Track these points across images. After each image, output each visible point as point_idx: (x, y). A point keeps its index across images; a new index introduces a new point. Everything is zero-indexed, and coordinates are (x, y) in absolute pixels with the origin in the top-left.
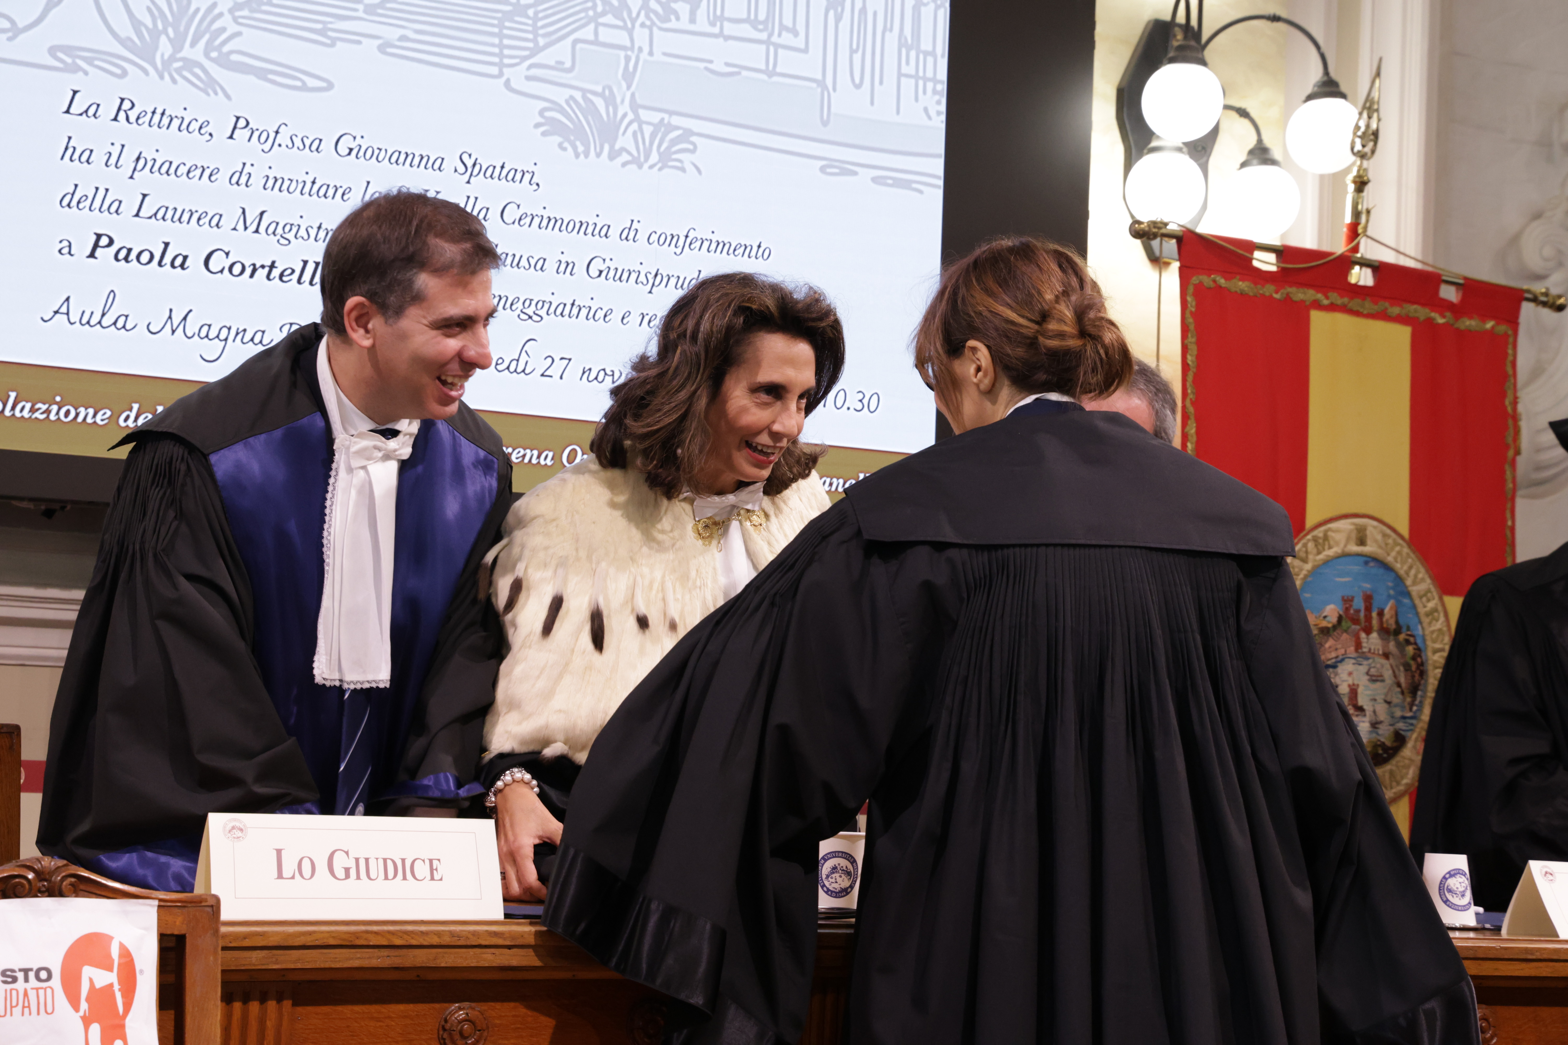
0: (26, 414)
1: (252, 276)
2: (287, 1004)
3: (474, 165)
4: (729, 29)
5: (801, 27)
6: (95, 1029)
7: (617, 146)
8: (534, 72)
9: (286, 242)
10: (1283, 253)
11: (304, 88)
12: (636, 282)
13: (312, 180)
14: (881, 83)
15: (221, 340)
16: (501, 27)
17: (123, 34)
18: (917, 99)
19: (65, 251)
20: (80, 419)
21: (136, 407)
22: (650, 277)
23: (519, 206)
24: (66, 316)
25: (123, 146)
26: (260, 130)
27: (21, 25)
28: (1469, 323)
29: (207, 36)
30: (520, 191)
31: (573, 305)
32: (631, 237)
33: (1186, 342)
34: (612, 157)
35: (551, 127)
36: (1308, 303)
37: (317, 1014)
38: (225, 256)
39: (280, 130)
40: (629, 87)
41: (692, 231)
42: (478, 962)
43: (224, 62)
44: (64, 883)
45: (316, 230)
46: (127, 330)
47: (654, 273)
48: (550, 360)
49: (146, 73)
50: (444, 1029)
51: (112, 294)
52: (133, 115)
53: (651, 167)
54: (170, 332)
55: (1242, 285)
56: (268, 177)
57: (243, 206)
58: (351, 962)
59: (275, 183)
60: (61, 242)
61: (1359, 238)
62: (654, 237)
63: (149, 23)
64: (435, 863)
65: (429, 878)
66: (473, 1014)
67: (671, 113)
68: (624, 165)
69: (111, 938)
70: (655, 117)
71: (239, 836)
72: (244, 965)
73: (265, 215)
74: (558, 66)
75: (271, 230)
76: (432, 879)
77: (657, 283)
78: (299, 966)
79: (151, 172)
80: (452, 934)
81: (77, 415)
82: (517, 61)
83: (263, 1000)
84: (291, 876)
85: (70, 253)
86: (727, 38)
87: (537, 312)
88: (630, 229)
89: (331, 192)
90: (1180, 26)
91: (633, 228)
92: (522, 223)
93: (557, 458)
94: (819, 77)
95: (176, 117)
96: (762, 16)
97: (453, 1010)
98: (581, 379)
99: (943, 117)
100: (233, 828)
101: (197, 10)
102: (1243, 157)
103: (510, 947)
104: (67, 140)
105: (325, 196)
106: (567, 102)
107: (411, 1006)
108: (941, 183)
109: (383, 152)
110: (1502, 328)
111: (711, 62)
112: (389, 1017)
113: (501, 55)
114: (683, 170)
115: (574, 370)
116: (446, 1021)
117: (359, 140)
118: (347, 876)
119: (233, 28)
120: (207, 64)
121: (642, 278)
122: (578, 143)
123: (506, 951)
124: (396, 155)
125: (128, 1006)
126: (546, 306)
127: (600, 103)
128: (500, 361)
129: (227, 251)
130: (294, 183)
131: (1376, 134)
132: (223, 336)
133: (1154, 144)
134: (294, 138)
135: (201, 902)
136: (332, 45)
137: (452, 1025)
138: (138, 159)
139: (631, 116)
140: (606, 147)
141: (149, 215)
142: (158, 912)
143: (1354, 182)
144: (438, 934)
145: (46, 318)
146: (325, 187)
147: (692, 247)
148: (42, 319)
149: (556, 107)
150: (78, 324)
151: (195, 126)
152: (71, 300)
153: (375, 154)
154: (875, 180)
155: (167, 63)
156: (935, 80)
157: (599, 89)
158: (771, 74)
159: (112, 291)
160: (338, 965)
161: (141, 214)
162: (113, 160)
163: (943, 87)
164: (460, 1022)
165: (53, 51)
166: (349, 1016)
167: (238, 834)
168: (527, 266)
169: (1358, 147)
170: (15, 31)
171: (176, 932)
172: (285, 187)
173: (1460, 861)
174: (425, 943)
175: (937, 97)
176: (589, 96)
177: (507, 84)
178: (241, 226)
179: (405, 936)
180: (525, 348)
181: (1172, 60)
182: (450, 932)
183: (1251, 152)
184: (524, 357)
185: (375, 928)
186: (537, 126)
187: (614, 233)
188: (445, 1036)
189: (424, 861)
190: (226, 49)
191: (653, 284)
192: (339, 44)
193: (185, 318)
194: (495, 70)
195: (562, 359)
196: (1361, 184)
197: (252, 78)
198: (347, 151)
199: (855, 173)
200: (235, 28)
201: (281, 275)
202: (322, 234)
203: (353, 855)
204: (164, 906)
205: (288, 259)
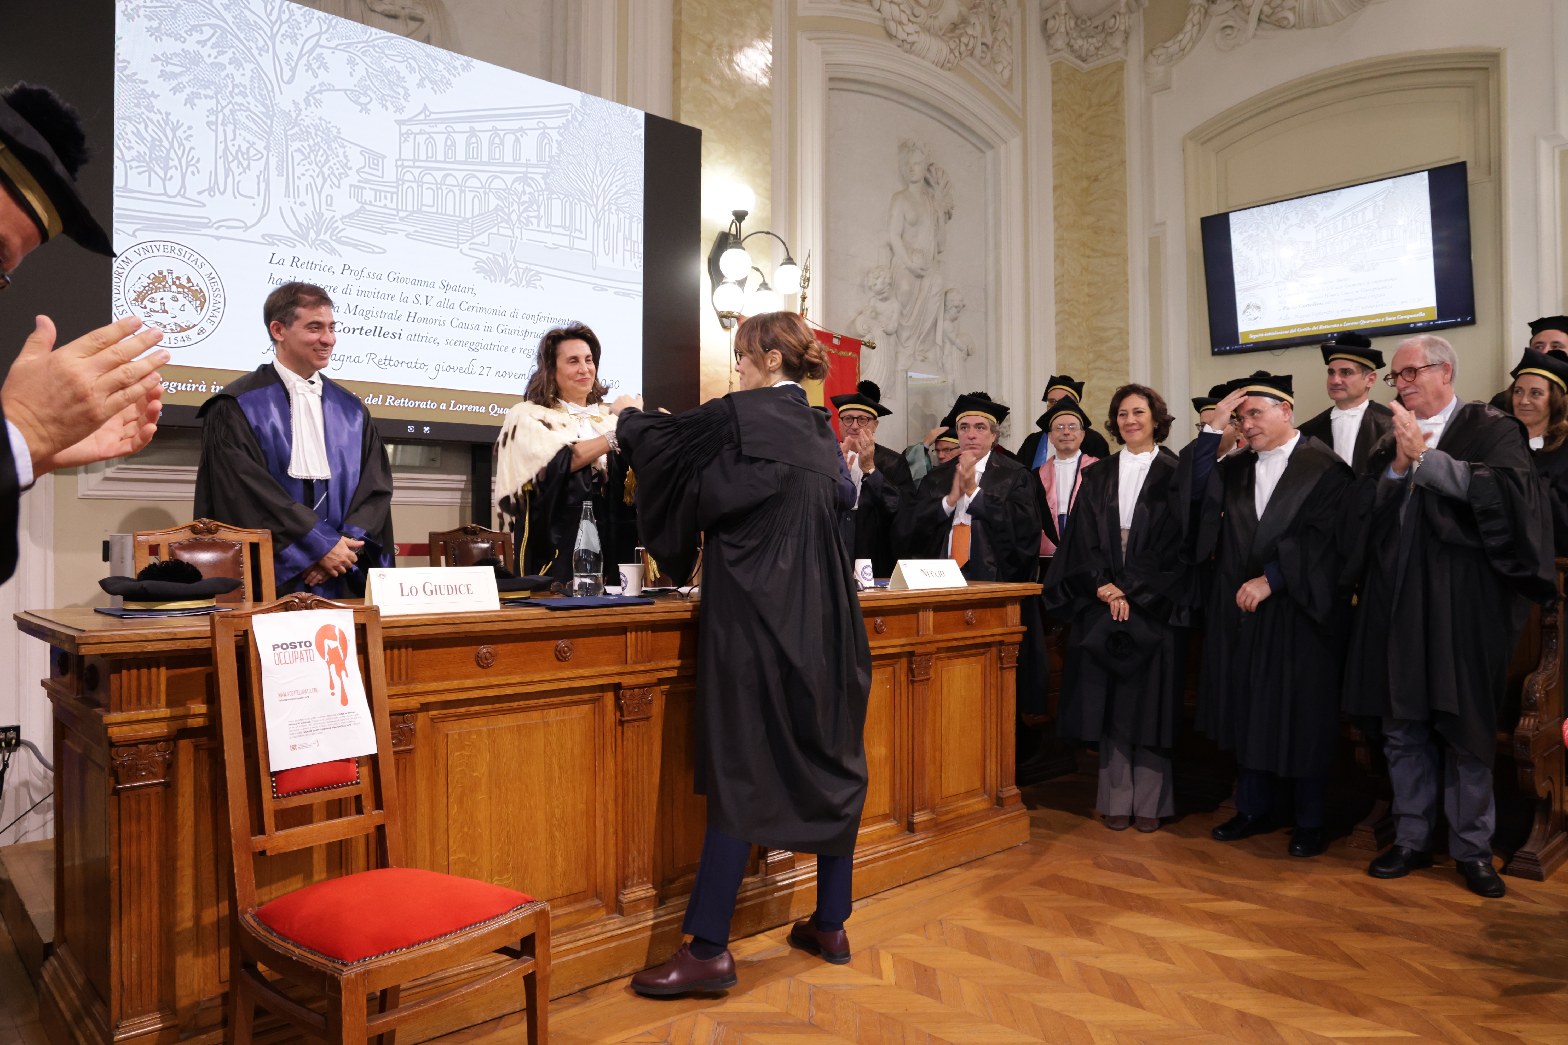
1: (353, 333)
2: (410, 650)
3: (448, 285)
4: (554, 230)
5: (583, 229)
6: (333, 666)
7: (508, 278)
8: (472, 246)
9: (367, 318)
11: (374, 252)
12: (518, 335)
13: (378, 292)
14: (617, 253)
16: (458, 227)
17: (294, 229)
18: (631, 260)
22: (524, 333)
23: (467, 303)
26: (355, 270)
27: (249, 225)
28: (843, 353)
29: (331, 230)
30: (467, 296)
31: (491, 344)
32: (515, 316)
34: (506, 282)
35: (481, 270)
37: (423, 653)
39: (364, 270)
40: (512, 253)
41: (540, 314)
42: (492, 628)
43: (338, 241)
44: (313, 604)
45: (380, 313)
47: (525, 331)
48: (482, 368)
49: (304, 245)
50: (478, 657)
52: (299, 264)
53: (523, 287)
56: (359, 290)
57: (349, 303)
59: (362, 293)
62: (525, 316)
63: (305, 224)
64: (469, 587)
65: (467, 593)
66: (490, 650)
67: (530, 264)
68: (511, 286)
69: (334, 627)
70: (524, 266)
72: (391, 635)
74: (483, 244)
75: (361, 313)
76: (469, 593)
78: (415, 634)
80: (480, 617)
82: (465, 241)
83: (399, 649)
84: (407, 595)
86: (553, 233)
87: (476, 348)
89: (386, 297)
90: (733, 235)
91: (515, 312)
92: (469, 310)
93: (487, 409)
94: (591, 250)
95: (318, 265)
96: (567, 225)
97: (481, 649)
98: (496, 376)
100: (379, 575)
101: (326, 219)
102: (758, 287)
103: (506, 621)
104: (271, 275)
105: (384, 298)
106: (487, 259)
107: (463, 648)
108: (642, 294)
109: (408, 280)
110: (854, 355)
111: (547, 243)
112: (454, 653)
113: (458, 239)
114: (536, 288)
115: (493, 372)
116: (479, 653)
117: (398, 275)
118: (432, 594)
119: (342, 227)
120: (331, 242)
121: (520, 333)
122: (492, 277)
123: (505, 623)
124: (414, 281)
125: (345, 655)
126: (480, 345)
127: (500, 260)
128: (462, 369)
130: (370, 294)
131: (809, 279)
133: (723, 280)
134: (370, 274)
135: (372, 609)
136: (385, 234)
137: (481, 655)
139: (514, 265)
140: (504, 278)
142: (354, 615)
143: (801, 297)
144: (474, 617)
146: (383, 295)
147: (541, 320)
149: (482, 261)
151: (326, 269)
153: (405, 280)
154: (615, 293)
155: (314, 241)
156: (638, 253)
157: (500, 254)
158: (572, 248)
160: (431, 633)
163: (641, 256)
164: (485, 653)
165: (263, 236)
166: (436, 653)
167: (382, 577)
168: (472, 328)
169: (802, 284)
170: (246, 228)
171: (362, 623)
172: (366, 295)
173: (868, 562)
174: (469, 622)
175: (639, 260)
176: (496, 257)
177: (461, 251)
178: (347, 312)
179: (460, 619)
180: (472, 363)
181: (731, 247)
183: (761, 285)
184: (471, 367)
185: (446, 616)
186: (474, 269)
187: (508, 314)
188: (479, 659)
189: (464, 586)
190: (339, 235)
191: (525, 336)
192: (388, 234)
194: (455, 245)
195: (487, 367)
196: (804, 298)
197: (351, 248)
198: (393, 279)
199: (607, 290)
200: (343, 227)
201: (366, 332)
202: (383, 315)
203: (433, 584)
204: (356, 611)
205: (369, 325)
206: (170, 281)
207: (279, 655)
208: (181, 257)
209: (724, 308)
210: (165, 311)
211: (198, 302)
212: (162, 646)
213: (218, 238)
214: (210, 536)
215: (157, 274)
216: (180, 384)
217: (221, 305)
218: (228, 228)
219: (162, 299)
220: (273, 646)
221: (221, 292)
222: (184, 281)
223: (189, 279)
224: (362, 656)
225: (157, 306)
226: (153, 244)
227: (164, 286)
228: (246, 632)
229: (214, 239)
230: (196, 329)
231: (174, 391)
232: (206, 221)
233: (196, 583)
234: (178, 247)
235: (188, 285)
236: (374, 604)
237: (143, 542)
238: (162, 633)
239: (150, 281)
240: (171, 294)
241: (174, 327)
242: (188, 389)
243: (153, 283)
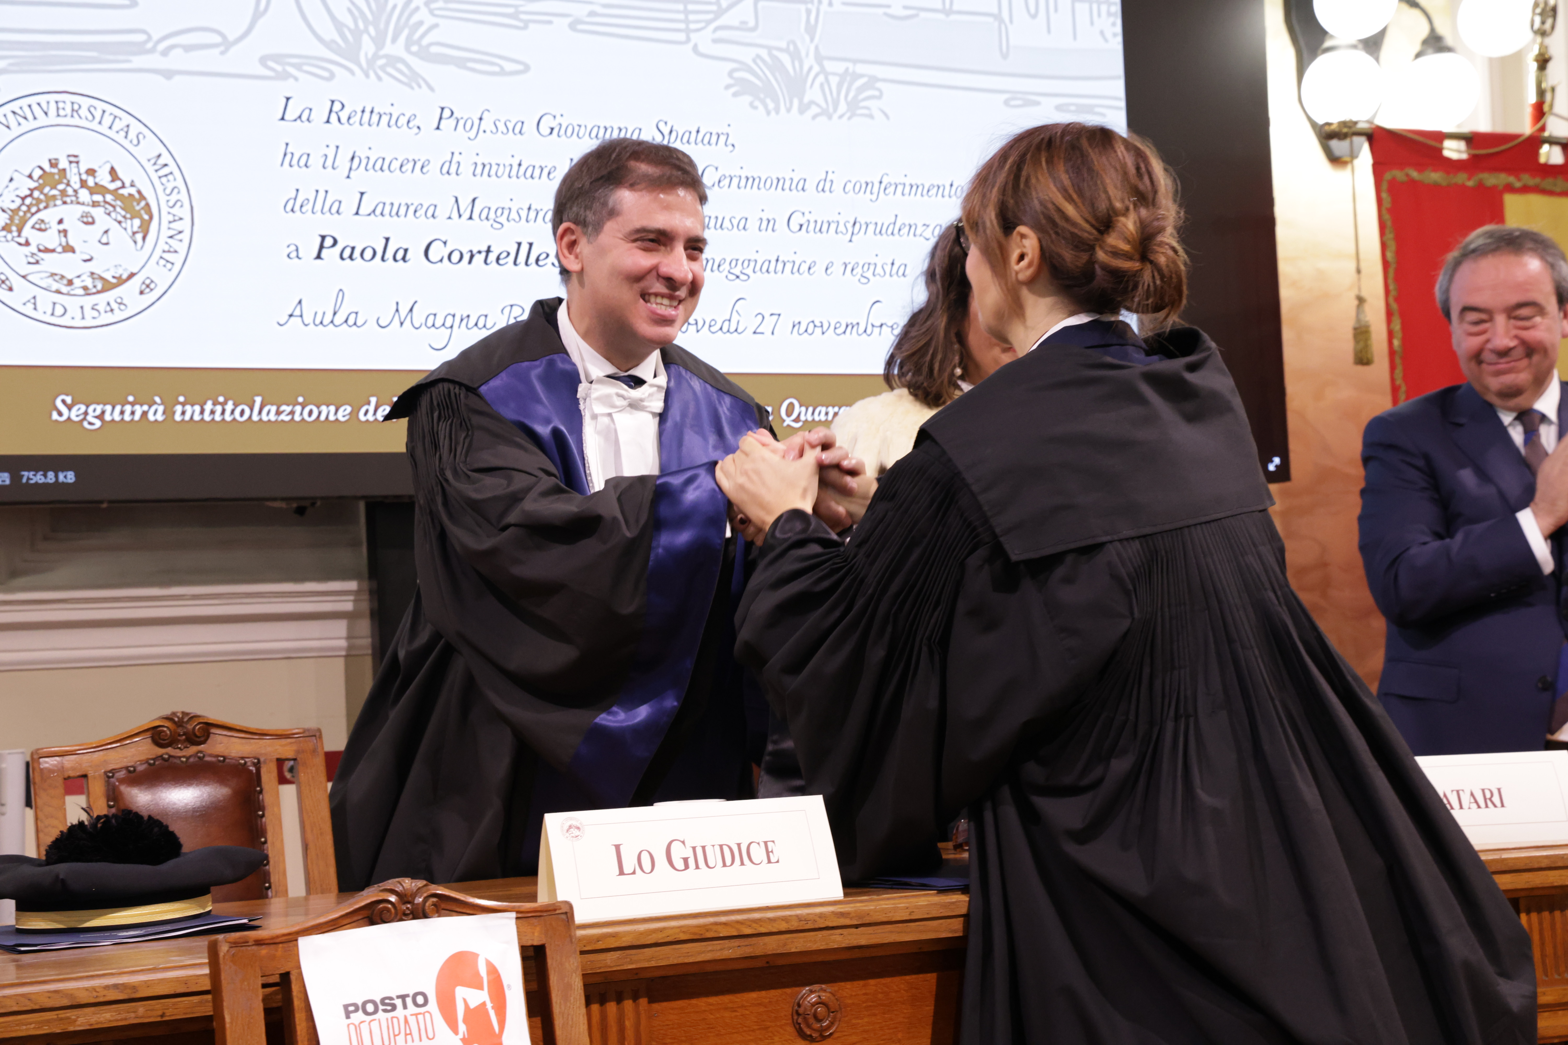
0: (272, 417)
1: (470, 262)
2: (643, 1002)
3: (671, 132)
7: (806, 100)
8: (720, 34)
9: (499, 226)
10: (1472, 139)
11: (503, 72)
12: (836, 232)
13: (518, 162)
14: (1056, 10)
15: (447, 328)
17: (327, 38)
18: (1092, 23)
19: (294, 255)
20: (323, 418)
21: (373, 400)
22: (849, 226)
23: (717, 169)
24: (300, 319)
25: (337, 147)
26: (465, 118)
27: (231, 38)
29: (406, 32)
30: (716, 154)
31: (777, 260)
32: (827, 188)
33: (1385, 238)
34: (802, 111)
35: (742, 88)
36: (1501, 188)
37: (672, 1009)
38: (443, 245)
39: (484, 117)
40: (812, 40)
41: (885, 177)
42: (827, 944)
43: (425, 55)
44: (427, 904)
45: (526, 211)
46: (358, 327)
47: (852, 222)
48: (760, 317)
49: (352, 72)
50: (798, 1014)
51: (341, 294)
52: (344, 116)
53: (841, 117)
54: (399, 324)
55: (1434, 177)
56: (476, 164)
57: (456, 195)
58: (703, 955)
59: (484, 169)
60: (288, 246)
61: (1545, 117)
62: (849, 187)
63: (350, 23)
64: (770, 845)
65: (767, 862)
66: (824, 996)
67: (855, 62)
68: (814, 117)
69: (475, 956)
70: (840, 67)
71: (577, 835)
72: (600, 968)
73: (477, 202)
74: (743, 27)
75: (484, 216)
76: (769, 862)
77: (856, 231)
78: (653, 964)
79: (366, 170)
80: (799, 918)
81: (320, 413)
82: (702, 25)
83: (619, 1000)
84: (631, 871)
85: (298, 257)
87: (744, 271)
88: (825, 180)
89: (537, 172)
91: (828, 179)
92: (721, 184)
94: (995, 10)
95: (385, 113)
97: (804, 994)
98: (792, 333)
99: (1120, 39)
100: (570, 827)
101: (395, 7)
102: (1417, 48)
103: (856, 926)
104: (284, 146)
105: (532, 177)
106: (754, 61)
107: (763, 993)
108: (1122, 104)
109: (583, 128)
111: (889, 6)
112: (743, 1007)
113: (687, 21)
114: (871, 116)
115: (785, 324)
116: (799, 1005)
117: (559, 119)
118: (687, 867)
119: (430, 21)
120: (410, 59)
121: (841, 228)
122: (768, 101)
123: (853, 930)
124: (596, 129)
125: (502, 1022)
126: (752, 264)
127: (785, 59)
128: (713, 323)
129: (444, 240)
130: (502, 167)
131: (1554, 9)
132: (448, 324)
133: (1328, 44)
134: (497, 123)
135: (555, 910)
136: (525, 27)
137: (805, 1009)
138: (353, 158)
139: (816, 69)
140: (796, 102)
141: (368, 212)
142: (517, 924)
143: (1537, 60)
144: (785, 919)
145: (282, 323)
146: (531, 169)
147: (887, 192)
148: (279, 324)
149: (744, 67)
150: (312, 325)
151: (403, 121)
152: (303, 303)
153: (575, 131)
154: (1058, 108)
155: (371, 62)
157: (783, 45)
158: (948, 12)
159: (341, 290)
160: (691, 960)
161: (360, 212)
162: (329, 163)
163: (1117, 9)
164: (813, 1005)
165: (263, 60)
166: (703, 1008)
167: (576, 832)
168: (730, 227)
169: (1537, 24)
170: (226, 45)
171: (535, 943)
172: (493, 172)
174: (775, 930)
175: (1112, 19)
176: (775, 53)
177: (695, 48)
178: (455, 215)
179: (754, 925)
180: (736, 308)
182: (797, 916)
183: (1425, 42)
184: (735, 318)
185: (723, 919)
186: (728, 87)
187: (810, 186)
188: (800, 1020)
189: (758, 843)
190: (425, 42)
191: (853, 233)
192: (532, 26)
193: (411, 310)
194: (682, 37)
195: (772, 315)
196: (1543, 62)
197: (452, 68)
198: (549, 131)
199: (1038, 103)
200: (432, 20)
201: (498, 259)
202: (532, 214)
203: (689, 844)
204: (522, 918)
205: (503, 243)
206: (75, 182)
207: (357, 1028)
208: (94, 125)
209: (1333, 117)
210: (69, 249)
211: (137, 222)
212: (106, 1018)
213: (168, 74)
214: (193, 749)
215: (47, 167)
216: (108, 408)
217: (185, 225)
218: (188, 48)
219: (61, 222)
220: (346, 1007)
221: (184, 196)
222: (103, 178)
223: (114, 174)
224: (538, 1020)
225: (51, 239)
226: (32, 100)
227: (63, 193)
228: (285, 977)
229: (160, 79)
230: (136, 283)
231: (98, 423)
232: (141, 38)
233: (171, 863)
234: (85, 102)
235: (112, 186)
236: (561, 897)
237: (51, 771)
238: (107, 987)
239: (33, 185)
240: (80, 209)
241: (89, 283)
242: (127, 417)
243: (40, 188)
